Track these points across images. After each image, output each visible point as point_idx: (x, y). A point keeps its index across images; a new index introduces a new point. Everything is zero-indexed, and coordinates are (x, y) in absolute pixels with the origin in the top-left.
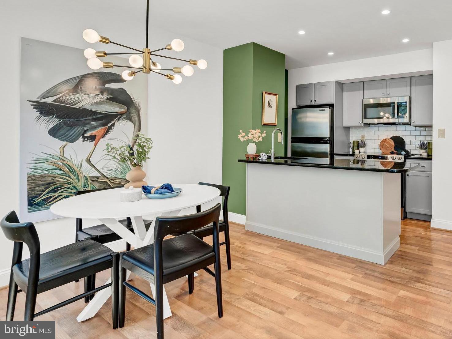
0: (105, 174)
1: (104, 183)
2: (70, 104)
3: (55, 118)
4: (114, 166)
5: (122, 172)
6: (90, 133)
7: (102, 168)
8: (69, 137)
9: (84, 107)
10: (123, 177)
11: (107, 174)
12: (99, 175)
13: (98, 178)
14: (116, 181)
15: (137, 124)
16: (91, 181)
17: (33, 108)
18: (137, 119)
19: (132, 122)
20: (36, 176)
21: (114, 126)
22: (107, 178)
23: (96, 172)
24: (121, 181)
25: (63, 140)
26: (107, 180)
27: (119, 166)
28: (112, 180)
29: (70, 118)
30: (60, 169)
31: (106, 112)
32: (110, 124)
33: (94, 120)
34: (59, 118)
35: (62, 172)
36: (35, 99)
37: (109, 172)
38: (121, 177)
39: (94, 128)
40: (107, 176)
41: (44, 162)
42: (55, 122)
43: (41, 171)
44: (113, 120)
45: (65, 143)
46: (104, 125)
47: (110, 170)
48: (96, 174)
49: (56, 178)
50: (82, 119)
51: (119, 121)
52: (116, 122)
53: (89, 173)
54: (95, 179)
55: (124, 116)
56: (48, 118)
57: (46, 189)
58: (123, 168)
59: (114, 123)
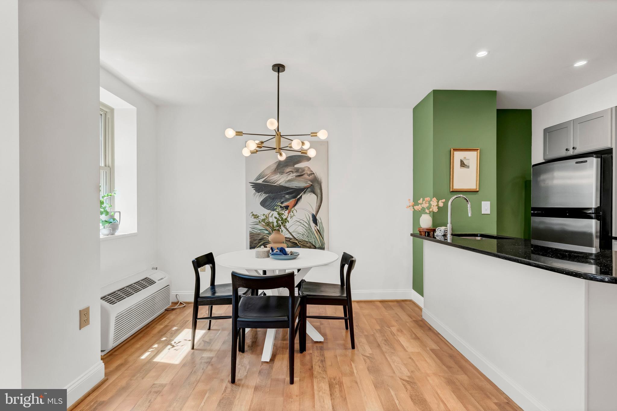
0: (295, 236)
1: (295, 244)
2: (272, 183)
3: (264, 193)
4: (301, 230)
5: (308, 236)
6: (285, 204)
7: (293, 232)
8: (272, 207)
9: (281, 185)
10: (309, 240)
11: (297, 236)
12: (291, 237)
13: (290, 239)
14: (303, 243)
15: (319, 196)
16: (286, 240)
17: (252, 187)
18: (319, 191)
19: (315, 194)
20: (254, 233)
21: (301, 198)
22: (297, 240)
23: (289, 234)
24: (307, 243)
25: (268, 209)
26: (297, 242)
27: (305, 231)
28: (300, 242)
29: (272, 193)
30: (267, 230)
31: (296, 187)
32: (299, 197)
33: (288, 194)
34: (266, 194)
35: (268, 232)
36: (253, 181)
37: (298, 235)
38: (307, 240)
39: (287, 200)
40: (297, 238)
41: (258, 224)
42: (264, 196)
43: (256, 230)
44: (301, 193)
45: (269, 211)
46: (294, 197)
47: (299, 233)
48: (289, 236)
49: (264, 236)
50: (280, 194)
51: (305, 194)
52: (303, 195)
53: (284, 234)
54: (288, 240)
55: (309, 189)
56: (260, 193)
57: (259, 243)
58: (309, 233)
59: (302, 196)
